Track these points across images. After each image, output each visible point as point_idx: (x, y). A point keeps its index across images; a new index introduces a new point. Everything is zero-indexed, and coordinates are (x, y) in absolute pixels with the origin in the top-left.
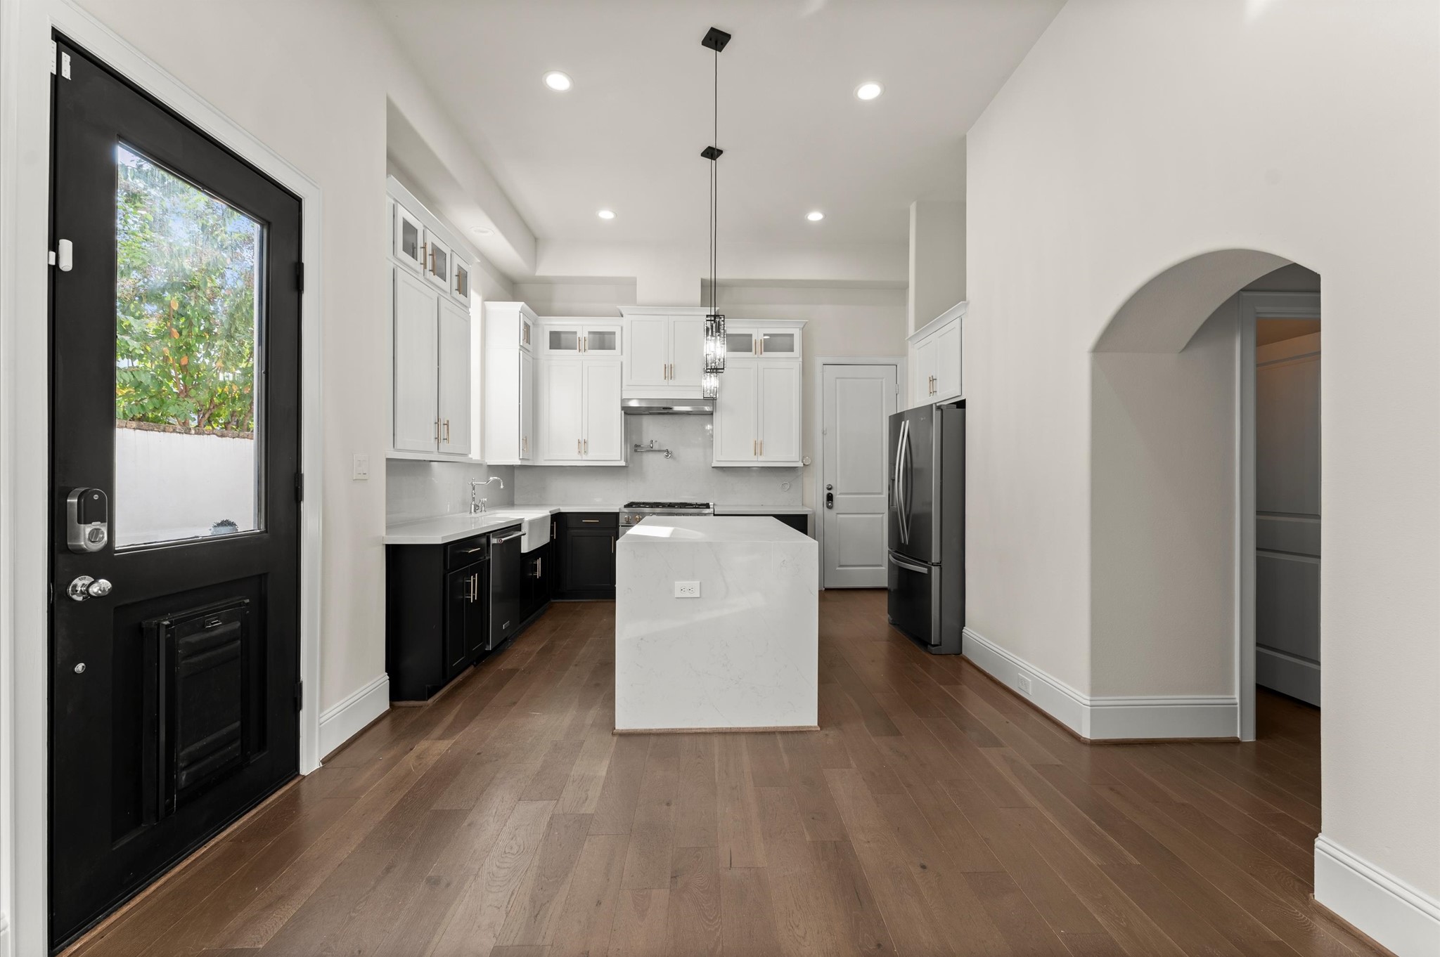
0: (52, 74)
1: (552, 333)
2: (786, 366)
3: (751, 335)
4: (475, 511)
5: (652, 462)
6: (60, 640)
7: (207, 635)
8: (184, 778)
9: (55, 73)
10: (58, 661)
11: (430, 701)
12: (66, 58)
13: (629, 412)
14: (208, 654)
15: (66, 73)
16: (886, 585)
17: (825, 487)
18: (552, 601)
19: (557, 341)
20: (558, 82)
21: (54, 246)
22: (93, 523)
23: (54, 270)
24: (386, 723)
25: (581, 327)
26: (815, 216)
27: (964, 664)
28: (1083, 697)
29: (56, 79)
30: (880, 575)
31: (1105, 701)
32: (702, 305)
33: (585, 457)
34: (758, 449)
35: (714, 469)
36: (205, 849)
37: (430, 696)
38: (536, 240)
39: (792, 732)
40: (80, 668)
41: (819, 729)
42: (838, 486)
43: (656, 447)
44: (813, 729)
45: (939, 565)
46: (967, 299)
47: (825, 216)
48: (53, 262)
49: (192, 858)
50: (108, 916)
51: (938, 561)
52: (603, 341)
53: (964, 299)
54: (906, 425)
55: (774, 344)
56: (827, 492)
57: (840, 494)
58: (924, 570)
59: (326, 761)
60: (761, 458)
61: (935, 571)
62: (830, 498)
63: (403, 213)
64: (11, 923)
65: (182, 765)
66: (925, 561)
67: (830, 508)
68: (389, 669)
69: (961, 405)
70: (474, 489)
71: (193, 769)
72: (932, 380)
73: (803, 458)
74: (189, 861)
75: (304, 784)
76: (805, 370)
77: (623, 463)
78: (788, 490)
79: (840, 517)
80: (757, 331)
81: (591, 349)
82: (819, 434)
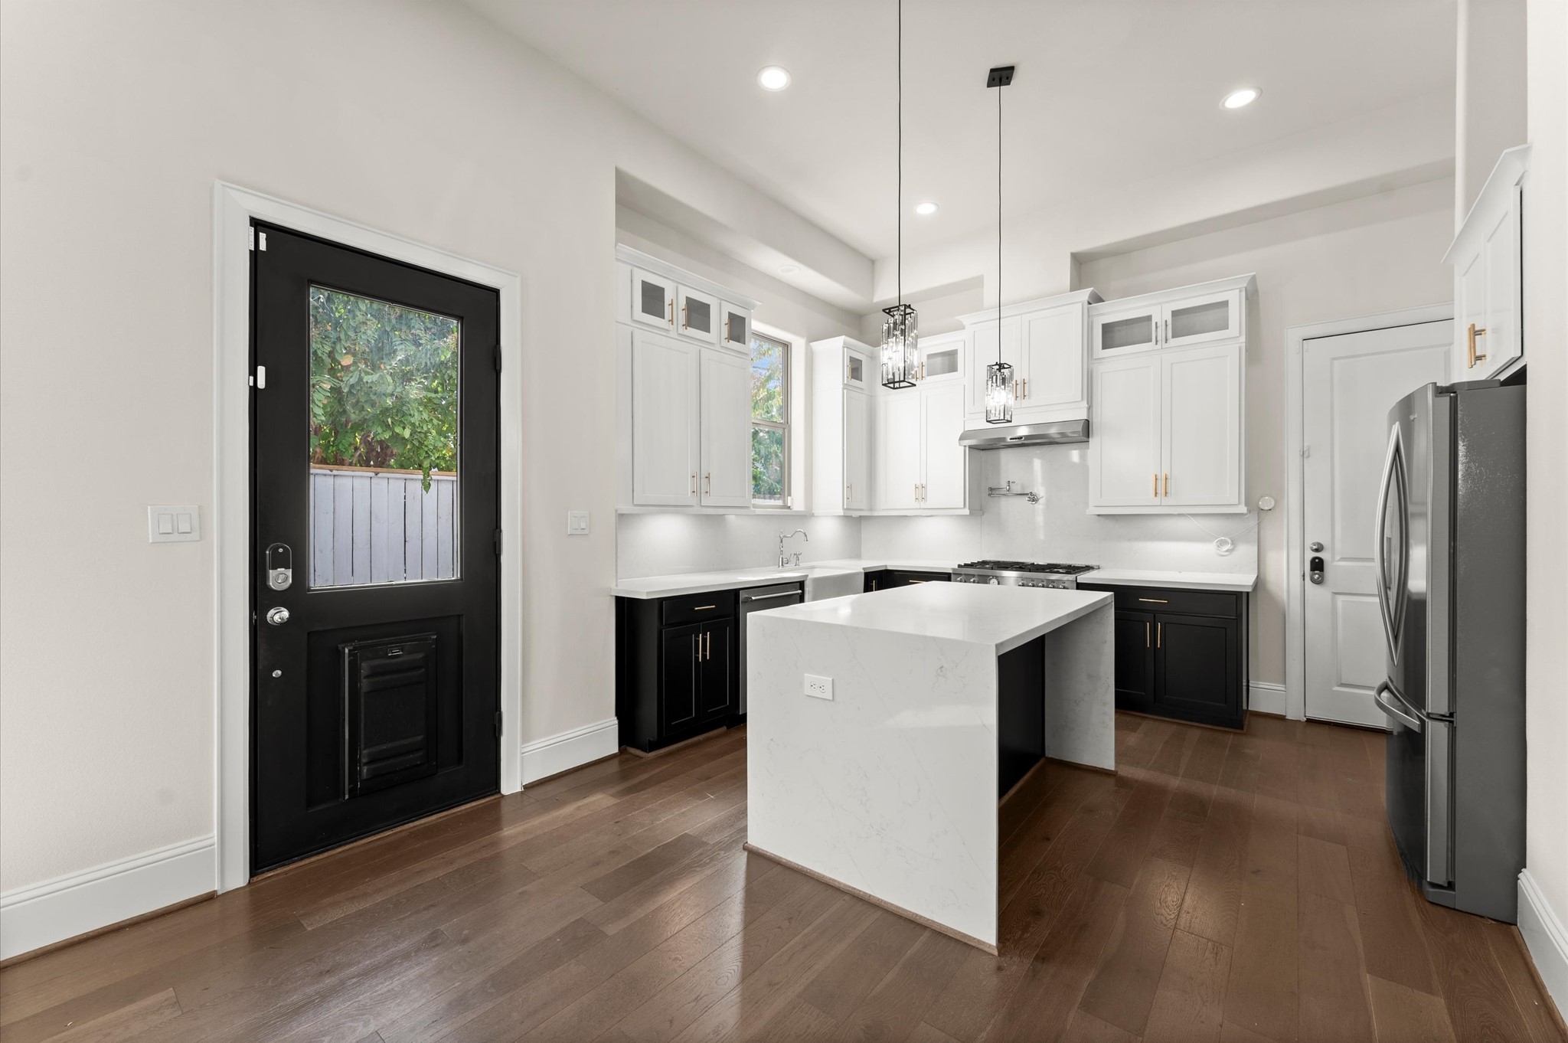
0: (250, 251)
3: (1151, 317)
4: (782, 565)
5: (1011, 508)
6: (261, 652)
7: (387, 661)
8: (365, 771)
9: (253, 249)
10: (260, 667)
11: (652, 754)
12: (263, 236)
14: (388, 677)
15: (263, 247)
17: (1309, 543)
20: (773, 79)
21: (253, 372)
22: (279, 570)
23: (254, 389)
26: (1240, 98)
29: (255, 255)
32: (1073, 289)
33: (923, 505)
34: (1163, 486)
35: (1101, 518)
36: (391, 832)
37: (652, 750)
38: (873, 262)
39: (951, 938)
40: (277, 673)
41: (996, 953)
42: (1338, 545)
43: (1017, 489)
44: (987, 949)
45: (1449, 718)
46: (1529, 140)
47: (1261, 92)
48: (252, 384)
49: (378, 836)
50: (302, 859)
51: (1444, 710)
52: (945, 363)
54: (1395, 430)
55: (1184, 323)
56: (1310, 555)
57: (1343, 559)
59: (528, 788)
60: (1166, 501)
62: (1318, 565)
63: (641, 276)
64: (218, 842)
65: (364, 760)
67: (1319, 582)
68: (619, 713)
69: (1520, 378)
70: (782, 542)
71: (373, 766)
73: (1254, 498)
74: (375, 838)
75: (503, 802)
76: (1254, 352)
77: (967, 512)
78: (1230, 551)
79: (1340, 599)
80: (1159, 309)
81: (928, 375)
82: (1293, 461)
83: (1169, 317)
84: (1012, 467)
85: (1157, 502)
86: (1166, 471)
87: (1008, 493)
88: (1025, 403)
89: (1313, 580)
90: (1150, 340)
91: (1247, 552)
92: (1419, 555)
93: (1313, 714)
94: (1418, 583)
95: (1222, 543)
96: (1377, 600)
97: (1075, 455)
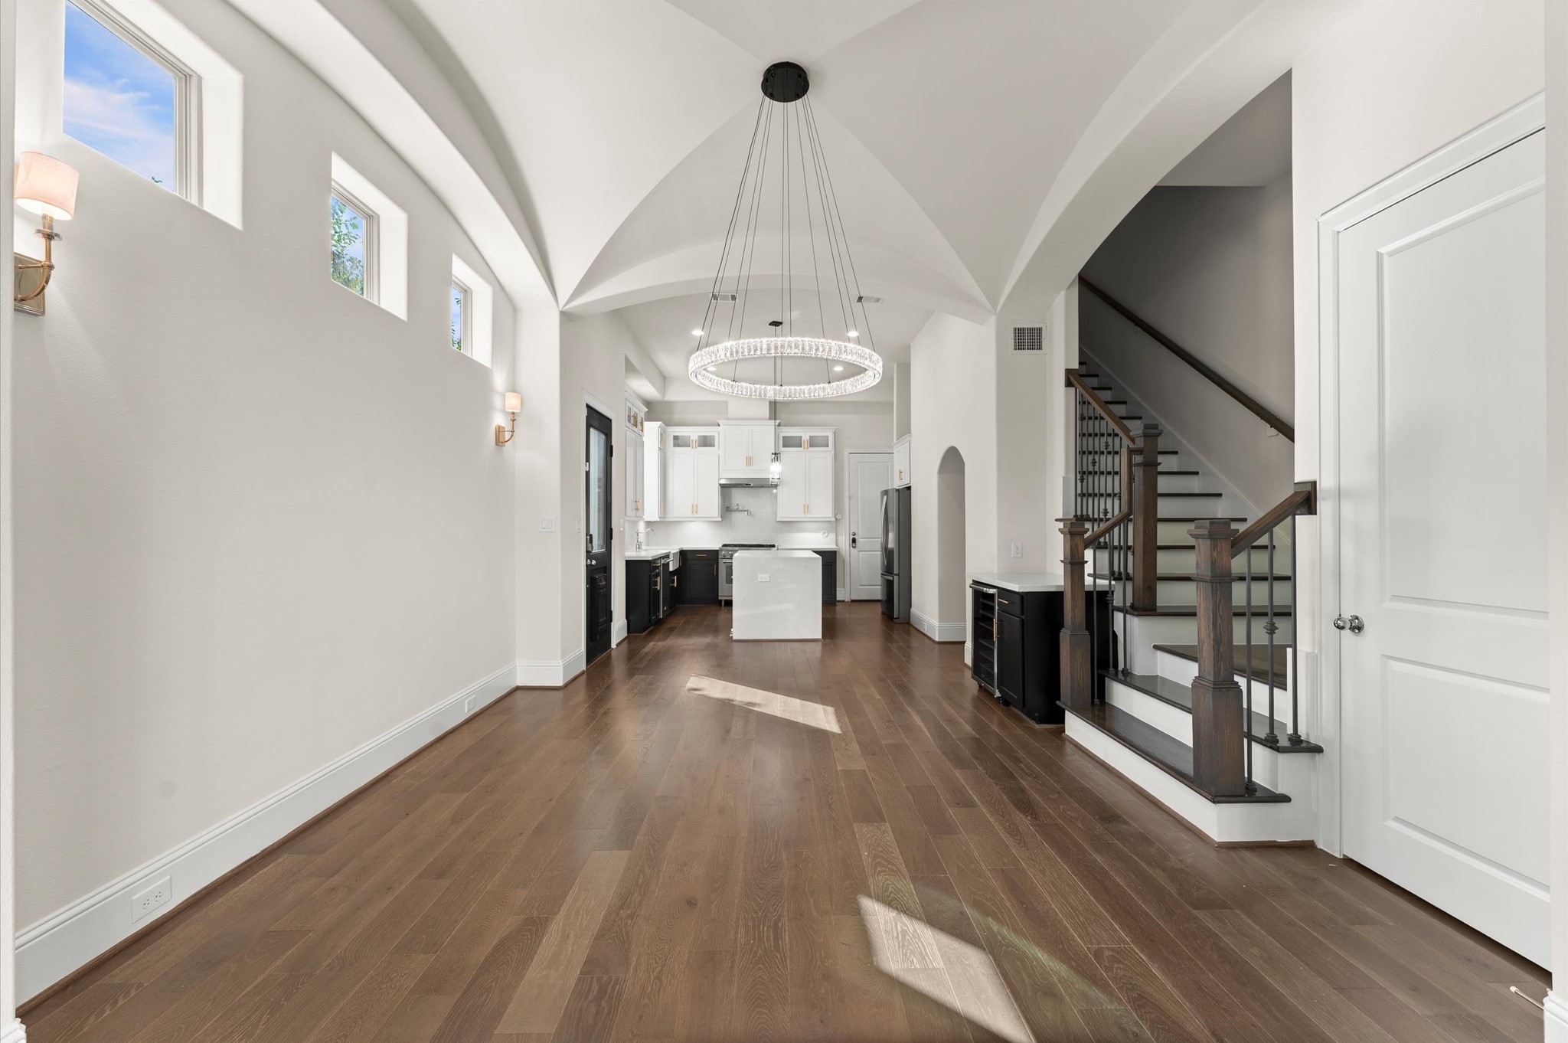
1: (674, 437)
2: (823, 458)
3: (801, 437)
4: (640, 548)
5: (738, 517)
11: (644, 634)
13: (722, 486)
17: (851, 533)
18: (677, 606)
19: (678, 441)
21: (586, 465)
23: (586, 472)
24: (626, 641)
25: (693, 433)
26: (838, 369)
27: (911, 628)
28: (936, 624)
30: (877, 592)
31: (944, 625)
32: (770, 419)
34: (806, 508)
35: (779, 522)
37: (643, 632)
38: (665, 378)
41: (820, 640)
42: (861, 533)
43: (740, 508)
44: (817, 640)
45: (898, 575)
51: (897, 573)
52: (706, 442)
53: (910, 433)
54: (886, 497)
55: (814, 443)
56: (852, 537)
57: (864, 538)
58: (891, 578)
60: (808, 515)
61: (896, 578)
62: (854, 541)
66: (893, 574)
67: (854, 547)
68: (627, 618)
69: (909, 488)
72: (900, 473)
73: (836, 514)
75: (612, 652)
76: (837, 457)
77: (720, 519)
78: (827, 536)
79: (861, 553)
80: (805, 434)
81: (699, 446)
82: (847, 499)
83: (808, 438)
84: (738, 497)
85: (805, 516)
86: (808, 503)
87: (737, 510)
88: (750, 467)
90: (801, 447)
91: (832, 536)
92: (891, 536)
93: (853, 598)
94: (891, 545)
95: (825, 533)
96: (880, 553)
97: (775, 491)
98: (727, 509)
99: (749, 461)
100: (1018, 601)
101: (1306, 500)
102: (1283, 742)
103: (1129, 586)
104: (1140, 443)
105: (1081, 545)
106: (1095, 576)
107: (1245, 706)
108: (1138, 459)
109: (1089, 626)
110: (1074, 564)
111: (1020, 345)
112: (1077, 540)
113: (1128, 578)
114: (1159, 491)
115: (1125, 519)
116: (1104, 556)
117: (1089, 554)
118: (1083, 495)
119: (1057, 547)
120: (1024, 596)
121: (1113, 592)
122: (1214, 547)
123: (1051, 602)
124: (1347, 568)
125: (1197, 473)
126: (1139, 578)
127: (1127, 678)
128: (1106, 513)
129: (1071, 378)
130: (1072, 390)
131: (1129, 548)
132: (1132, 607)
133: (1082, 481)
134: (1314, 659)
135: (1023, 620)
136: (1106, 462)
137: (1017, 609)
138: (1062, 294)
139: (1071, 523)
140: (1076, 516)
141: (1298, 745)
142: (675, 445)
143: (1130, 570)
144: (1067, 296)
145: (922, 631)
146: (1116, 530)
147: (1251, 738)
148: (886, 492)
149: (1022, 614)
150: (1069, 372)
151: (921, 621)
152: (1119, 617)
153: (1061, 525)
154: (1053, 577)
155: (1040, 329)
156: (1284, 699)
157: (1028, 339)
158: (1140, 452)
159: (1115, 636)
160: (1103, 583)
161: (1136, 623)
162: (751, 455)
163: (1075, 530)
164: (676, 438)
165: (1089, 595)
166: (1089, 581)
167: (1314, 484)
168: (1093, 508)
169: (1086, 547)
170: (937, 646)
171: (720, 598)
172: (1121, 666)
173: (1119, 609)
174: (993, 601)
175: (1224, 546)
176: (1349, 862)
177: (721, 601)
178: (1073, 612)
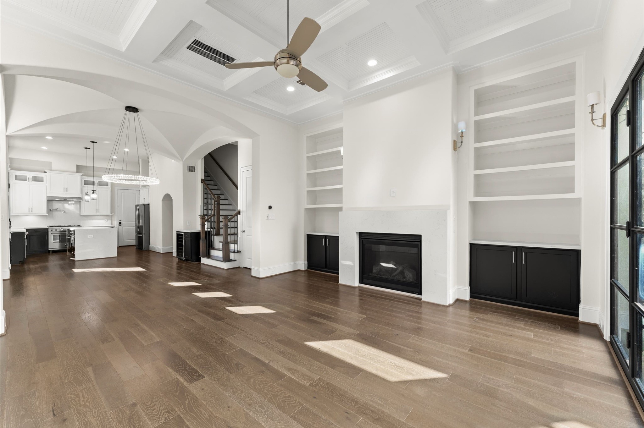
2: (106, 190)
3: (94, 181)
5: (58, 214)
13: (48, 200)
16: (135, 244)
17: (119, 220)
19: (19, 178)
25: (29, 175)
27: (150, 251)
28: (161, 247)
30: (133, 242)
31: (164, 248)
32: (77, 172)
33: (31, 213)
34: (97, 211)
42: (123, 220)
43: (59, 210)
45: (144, 234)
54: (138, 207)
55: (101, 184)
57: (123, 222)
58: (141, 235)
60: (98, 213)
61: (144, 235)
62: (120, 223)
66: (142, 234)
69: (149, 204)
72: (144, 199)
73: (112, 213)
76: (112, 190)
77: (48, 215)
79: (123, 228)
80: (96, 180)
81: (33, 181)
82: (116, 207)
83: (98, 182)
84: (56, 205)
85: (96, 213)
86: (98, 208)
89: (120, 225)
90: (94, 185)
91: (110, 221)
94: (140, 224)
95: (106, 220)
96: (135, 227)
98: (50, 210)
99: (65, 190)
100: (190, 235)
101: (239, 213)
102: (236, 251)
103: (215, 230)
104: (216, 199)
105: (204, 221)
106: (207, 228)
107: (230, 248)
108: (216, 203)
109: (206, 239)
110: (203, 225)
111: (189, 170)
112: (203, 220)
113: (215, 228)
114: (220, 209)
115: (214, 215)
116: (209, 224)
117: (206, 223)
118: (205, 209)
119: (199, 221)
120: (191, 233)
121: (211, 231)
122: (225, 220)
123: (197, 234)
124: (244, 224)
125: (231, 205)
126: (216, 228)
127: (214, 249)
128: (210, 214)
129: (203, 181)
130: (203, 184)
131: (215, 222)
132: (215, 234)
133: (205, 206)
134: (240, 238)
135: (191, 239)
136: (210, 201)
137: (190, 236)
138: (200, 160)
139: (202, 216)
140: (204, 215)
141: (238, 252)
142: (16, 179)
143: (215, 227)
144: (201, 161)
145: (155, 251)
146: (212, 217)
147: (231, 252)
148: (137, 206)
149: (191, 237)
150: (202, 180)
151: (154, 248)
152: (212, 236)
153: (200, 217)
154: (198, 229)
155: (195, 167)
156: (236, 246)
157: (191, 169)
158: (216, 201)
159: (212, 241)
160: (209, 230)
161: (216, 237)
162: (66, 187)
163: (203, 218)
164: (16, 176)
165: (206, 232)
166: (206, 229)
167: (240, 210)
168: (208, 212)
169: (205, 222)
170: (162, 254)
171: (49, 250)
172: (213, 247)
173: (213, 235)
174: (183, 236)
175: (227, 220)
176: (244, 268)
177: (50, 250)
178: (202, 236)
